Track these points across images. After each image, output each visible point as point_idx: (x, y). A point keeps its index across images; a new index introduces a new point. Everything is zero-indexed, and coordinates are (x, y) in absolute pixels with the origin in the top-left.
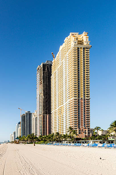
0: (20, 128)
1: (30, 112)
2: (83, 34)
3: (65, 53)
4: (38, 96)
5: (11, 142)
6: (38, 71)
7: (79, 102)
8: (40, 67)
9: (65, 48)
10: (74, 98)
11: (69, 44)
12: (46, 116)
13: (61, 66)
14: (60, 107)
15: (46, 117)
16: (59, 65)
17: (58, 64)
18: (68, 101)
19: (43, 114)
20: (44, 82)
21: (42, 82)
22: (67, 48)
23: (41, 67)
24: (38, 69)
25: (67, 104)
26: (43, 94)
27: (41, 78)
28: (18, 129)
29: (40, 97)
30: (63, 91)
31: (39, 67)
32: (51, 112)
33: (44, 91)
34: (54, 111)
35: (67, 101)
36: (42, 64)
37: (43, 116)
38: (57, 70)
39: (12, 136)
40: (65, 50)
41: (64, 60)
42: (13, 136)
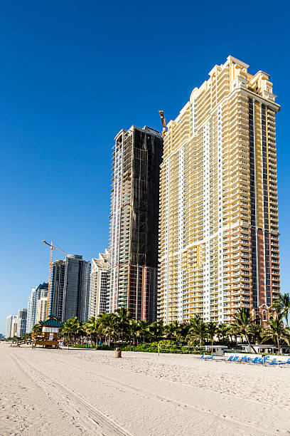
0: (44, 299)
1: (81, 257)
2: (259, 75)
3: (211, 103)
4: (117, 212)
5: (10, 339)
6: (118, 144)
7: (253, 238)
8: (126, 135)
9: (211, 92)
10: (241, 224)
11: (224, 82)
12: (141, 269)
13: (197, 138)
14: (191, 245)
15: (141, 273)
16: (189, 135)
17: (186, 133)
18: (221, 230)
19: (132, 262)
20: (136, 177)
21: (131, 176)
22: (220, 93)
23: (129, 135)
24: (120, 140)
25: (216, 238)
26: (132, 209)
27: (128, 162)
28: (39, 302)
29: (122, 214)
30: (201, 203)
31: (121, 133)
32: (160, 260)
33: (135, 199)
34: (170, 255)
35: (216, 230)
36: (132, 128)
37: (131, 267)
38: (181, 149)
39: (14, 322)
40: (211, 98)
41: (206, 124)
42: (18, 320)
